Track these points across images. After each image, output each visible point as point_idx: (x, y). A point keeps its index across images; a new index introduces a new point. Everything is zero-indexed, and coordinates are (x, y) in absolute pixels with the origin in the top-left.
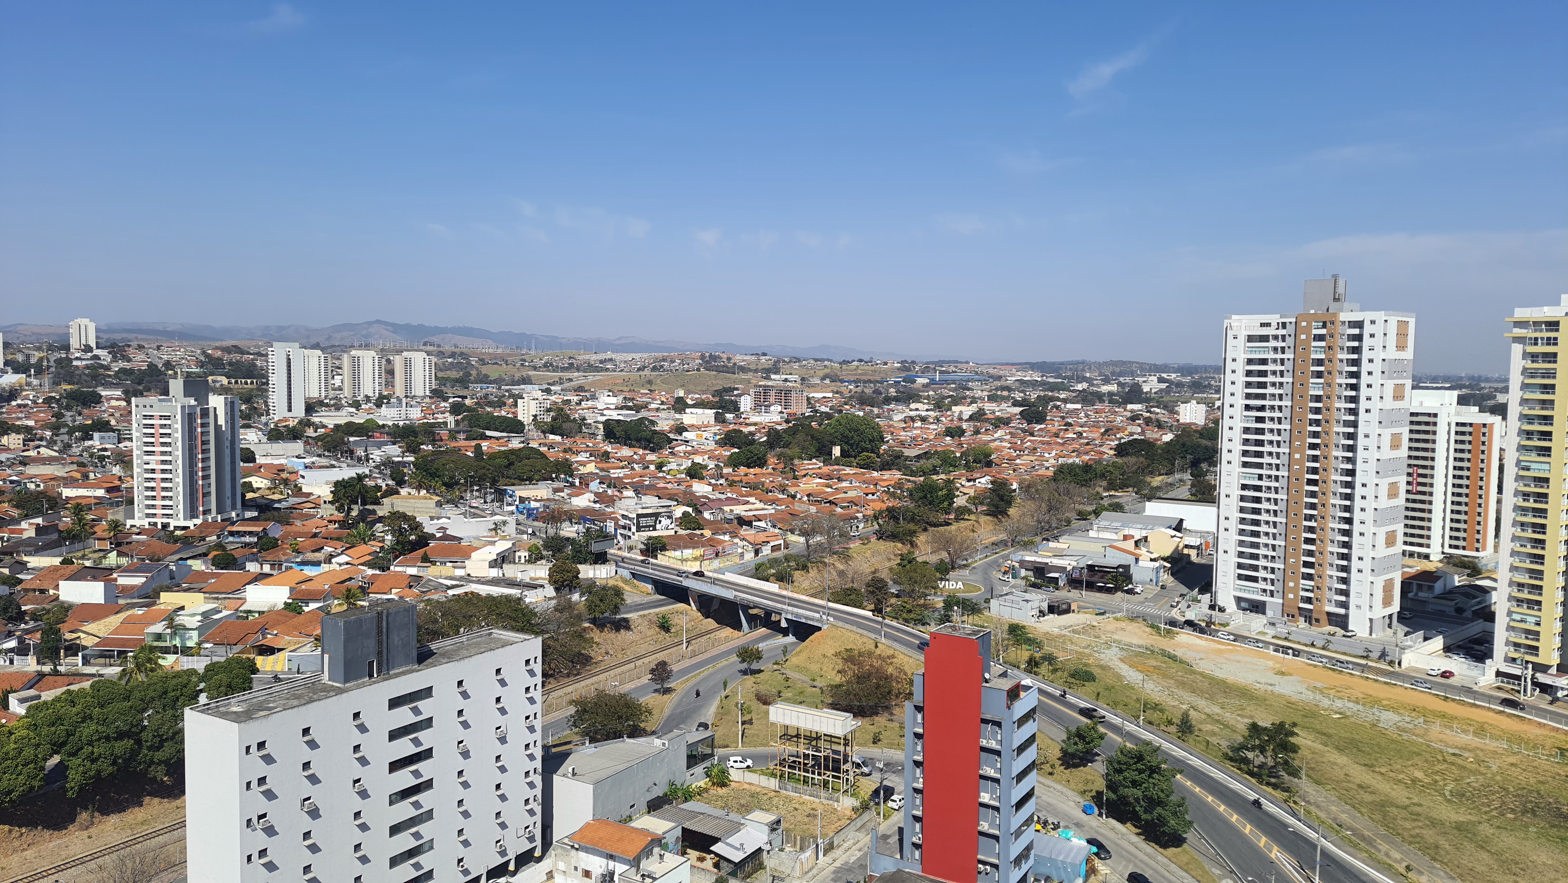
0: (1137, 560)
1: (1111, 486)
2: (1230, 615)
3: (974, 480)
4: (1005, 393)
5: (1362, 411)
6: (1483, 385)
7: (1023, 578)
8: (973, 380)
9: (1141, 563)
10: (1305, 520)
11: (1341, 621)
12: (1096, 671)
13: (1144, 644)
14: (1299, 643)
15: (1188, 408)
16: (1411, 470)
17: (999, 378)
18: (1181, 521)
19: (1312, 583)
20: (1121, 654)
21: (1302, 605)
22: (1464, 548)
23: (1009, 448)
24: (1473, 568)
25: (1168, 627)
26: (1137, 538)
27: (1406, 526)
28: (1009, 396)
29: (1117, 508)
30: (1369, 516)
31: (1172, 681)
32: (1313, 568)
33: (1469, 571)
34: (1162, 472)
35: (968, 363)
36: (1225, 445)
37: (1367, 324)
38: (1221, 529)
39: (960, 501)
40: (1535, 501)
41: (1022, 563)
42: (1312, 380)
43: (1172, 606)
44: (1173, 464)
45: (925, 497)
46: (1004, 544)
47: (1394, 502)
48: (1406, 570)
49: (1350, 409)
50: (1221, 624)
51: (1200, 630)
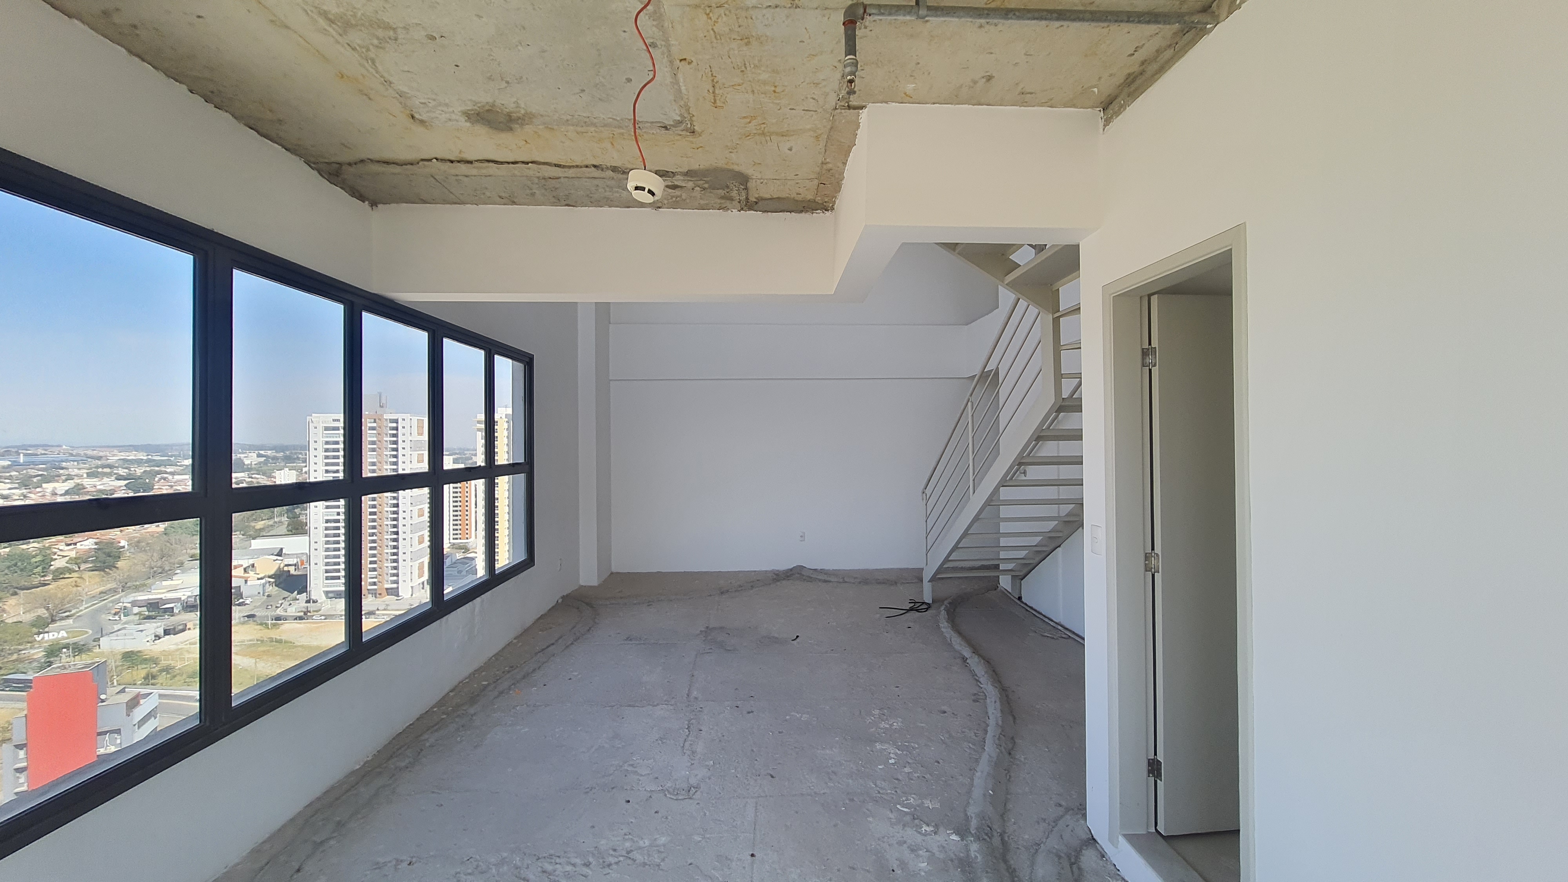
0: (246, 581)
2: (321, 603)
3: (75, 544)
4: (107, 470)
6: (466, 452)
7: (136, 614)
8: (67, 461)
9: (249, 583)
10: (369, 536)
11: (394, 592)
13: (255, 638)
15: (282, 474)
17: (99, 458)
18: (282, 549)
19: (376, 573)
21: (369, 587)
22: (460, 539)
24: (466, 549)
25: (274, 622)
26: (245, 566)
28: (112, 472)
30: (408, 529)
31: (278, 657)
32: (376, 564)
33: (463, 550)
34: (264, 518)
35: (60, 446)
37: (400, 421)
38: (312, 550)
39: (59, 563)
41: (134, 603)
42: (369, 453)
43: (277, 607)
44: (273, 512)
45: (15, 565)
46: (114, 591)
47: (421, 519)
50: (314, 611)
51: (301, 618)
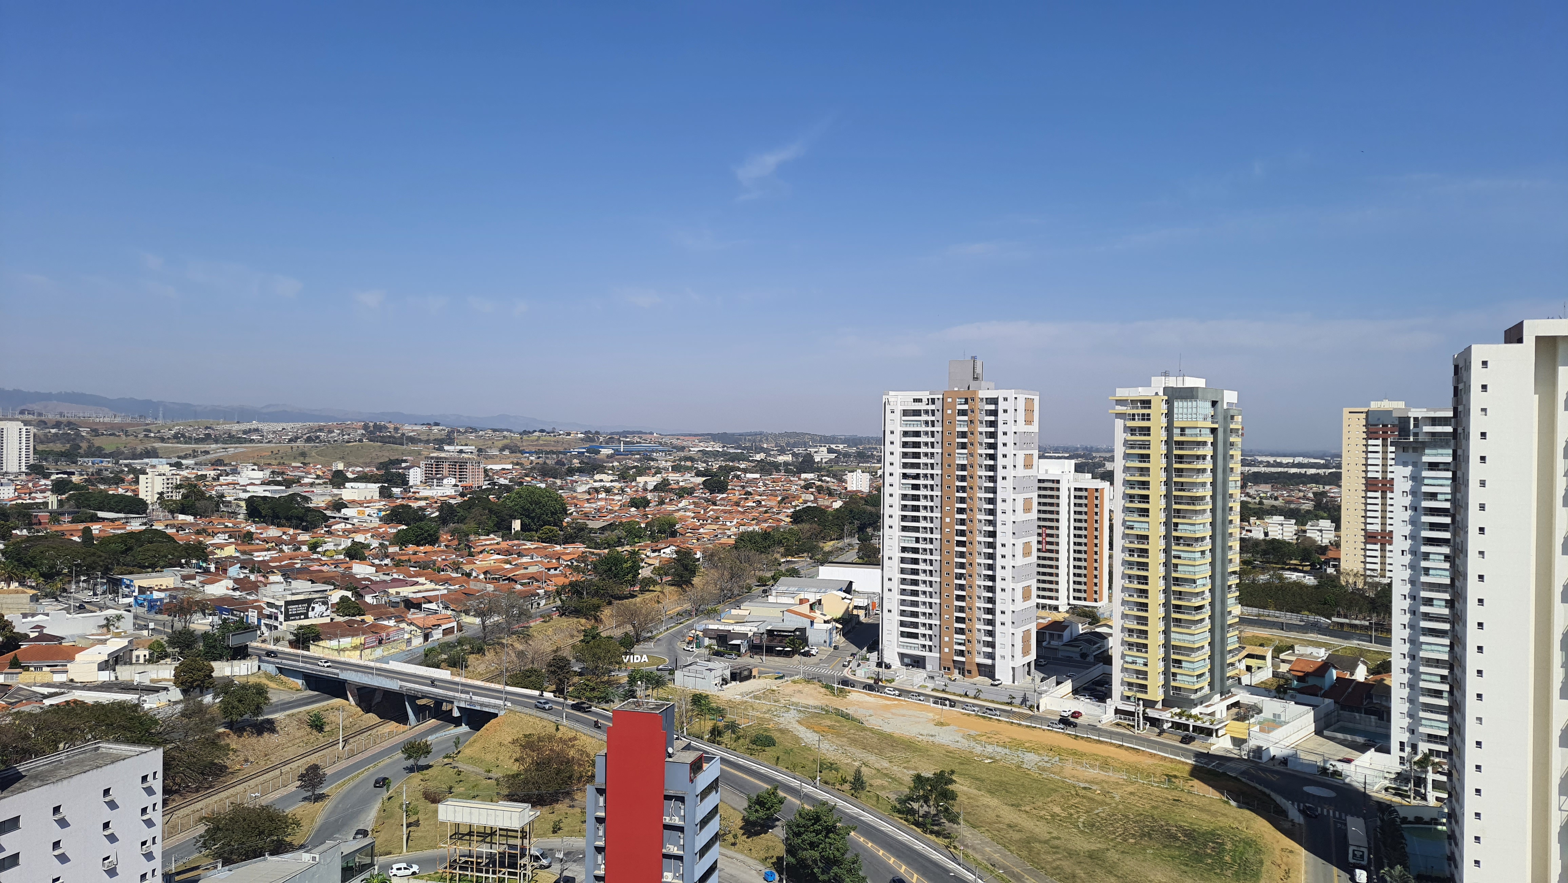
0: (812, 623)
1: (788, 552)
2: (896, 671)
3: (659, 551)
4: (689, 464)
5: (999, 479)
6: (1094, 455)
7: (707, 647)
8: (657, 451)
9: (815, 626)
10: (956, 579)
11: (988, 671)
12: (776, 735)
13: (820, 704)
14: (954, 694)
15: (854, 477)
16: (1040, 531)
17: (682, 449)
18: (851, 583)
19: (964, 637)
20: (798, 716)
21: (956, 658)
22: (1085, 599)
23: (693, 518)
24: (1093, 617)
25: (841, 686)
26: (811, 601)
27: (1039, 581)
28: (693, 466)
29: (794, 573)
30: (1008, 573)
31: (845, 739)
32: (964, 623)
33: (1090, 620)
34: (833, 537)
35: (652, 433)
36: (887, 511)
37: (1001, 401)
38: (885, 590)
39: (645, 572)
40: (1139, 556)
41: (706, 632)
42: (958, 451)
43: (844, 666)
44: (843, 530)
45: (610, 569)
46: (689, 613)
47: (1028, 560)
48: (1040, 621)
49: (990, 477)
50: (887, 681)
51: (870, 688)
